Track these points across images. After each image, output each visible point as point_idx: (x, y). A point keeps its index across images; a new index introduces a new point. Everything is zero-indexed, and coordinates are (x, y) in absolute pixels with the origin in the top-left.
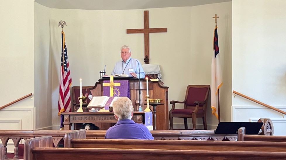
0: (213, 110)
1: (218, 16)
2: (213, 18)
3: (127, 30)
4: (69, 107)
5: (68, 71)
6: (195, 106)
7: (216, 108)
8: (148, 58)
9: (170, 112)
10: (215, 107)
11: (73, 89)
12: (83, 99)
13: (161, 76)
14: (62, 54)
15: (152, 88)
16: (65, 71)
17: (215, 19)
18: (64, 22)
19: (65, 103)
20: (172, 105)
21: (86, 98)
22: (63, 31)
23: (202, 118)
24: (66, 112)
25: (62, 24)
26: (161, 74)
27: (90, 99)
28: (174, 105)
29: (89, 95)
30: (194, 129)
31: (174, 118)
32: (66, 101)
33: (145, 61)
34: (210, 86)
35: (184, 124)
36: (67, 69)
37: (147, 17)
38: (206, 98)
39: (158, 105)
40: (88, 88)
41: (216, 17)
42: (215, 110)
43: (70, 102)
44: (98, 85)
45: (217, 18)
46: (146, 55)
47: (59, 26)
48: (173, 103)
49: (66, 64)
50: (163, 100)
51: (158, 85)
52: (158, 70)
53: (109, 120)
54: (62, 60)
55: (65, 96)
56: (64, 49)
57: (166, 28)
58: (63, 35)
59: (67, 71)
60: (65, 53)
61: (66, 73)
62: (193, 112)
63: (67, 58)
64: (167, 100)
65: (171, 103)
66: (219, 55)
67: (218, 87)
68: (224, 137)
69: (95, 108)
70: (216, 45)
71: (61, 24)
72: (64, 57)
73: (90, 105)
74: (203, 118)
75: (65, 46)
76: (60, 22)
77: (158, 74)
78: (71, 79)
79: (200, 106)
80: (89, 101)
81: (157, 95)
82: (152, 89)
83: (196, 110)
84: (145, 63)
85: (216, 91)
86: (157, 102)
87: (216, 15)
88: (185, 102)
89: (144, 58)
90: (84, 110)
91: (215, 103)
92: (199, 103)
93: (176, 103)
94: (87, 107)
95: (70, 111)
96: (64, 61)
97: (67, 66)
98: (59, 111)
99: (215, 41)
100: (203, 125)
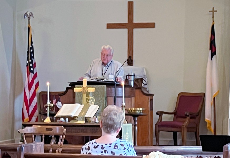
0: (207, 123)
1: (216, 10)
2: (210, 11)
3: (107, 24)
4: (35, 117)
5: (35, 73)
6: (186, 118)
7: (211, 122)
8: (131, 59)
9: (156, 124)
10: (210, 120)
11: (41, 95)
12: (50, 107)
13: (147, 81)
14: (28, 52)
15: (133, 95)
16: (31, 73)
17: (212, 13)
18: (31, 13)
19: (30, 112)
20: (159, 116)
21: (54, 105)
22: (29, 24)
23: (194, 133)
24: (31, 122)
25: (29, 16)
26: (147, 79)
27: (59, 107)
28: (161, 116)
29: (57, 102)
30: (184, 145)
31: (160, 132)
32: (31, 109)
33: (127, 63)
34: (204, 94)
35: (173, 139)
36: (33, 70)
37: (131, 9)
38: (199, 109)
39: (139, 116)
40: (57, 94)
41: (213, 11)
42: (210, 124)
43: (36, 110)
44: (69, 90)
45: (215, 13)
46: (129, 55)
47: (25, 18)
48: (160, 114)
49: (32, 64)
50: (145, 110)
51: (141, 92)
52: (144, 74)
53: (79, 132)
54: (28, 60)
55: (31, 103)
56: (31, 46)
57: (154, 23)
58: (29, 29)
59: (33, 73)
60: (31, 51)
61: (32, 75)
62: (183, 125)
63: (33, 57)
64: (152, 109)
65: (157, 114)
66: (216, 56)
67: (213, 96)
68: (215, 155)
69: (65, 117)
70: (212, 44)
71: (27, 15)
72: (31, 55)
73: (59, 114)
74: (196, 133)
75: (32, 43)
76: (26, 13)
77: (144, 79)
78: (38, 83)
79: (191, 118)
80: (57, 110)
81: (139, 104)
82: (133, 97)
83: (187, 122)
84: (128, 65)
85: (211, 100)
86: (139, 112)
87: (213, 8)
88: (175, 113)
89: (127, 59)
90: (52, 120)
91: (210, 114)
92: (190, 114)
93: (163, 115)
94: (55, 116)
95: (37, 121)
96: (30, 61)
97: (34, 66)
98: (23, 121)
99: (212, 40)
100: (195, 140)
